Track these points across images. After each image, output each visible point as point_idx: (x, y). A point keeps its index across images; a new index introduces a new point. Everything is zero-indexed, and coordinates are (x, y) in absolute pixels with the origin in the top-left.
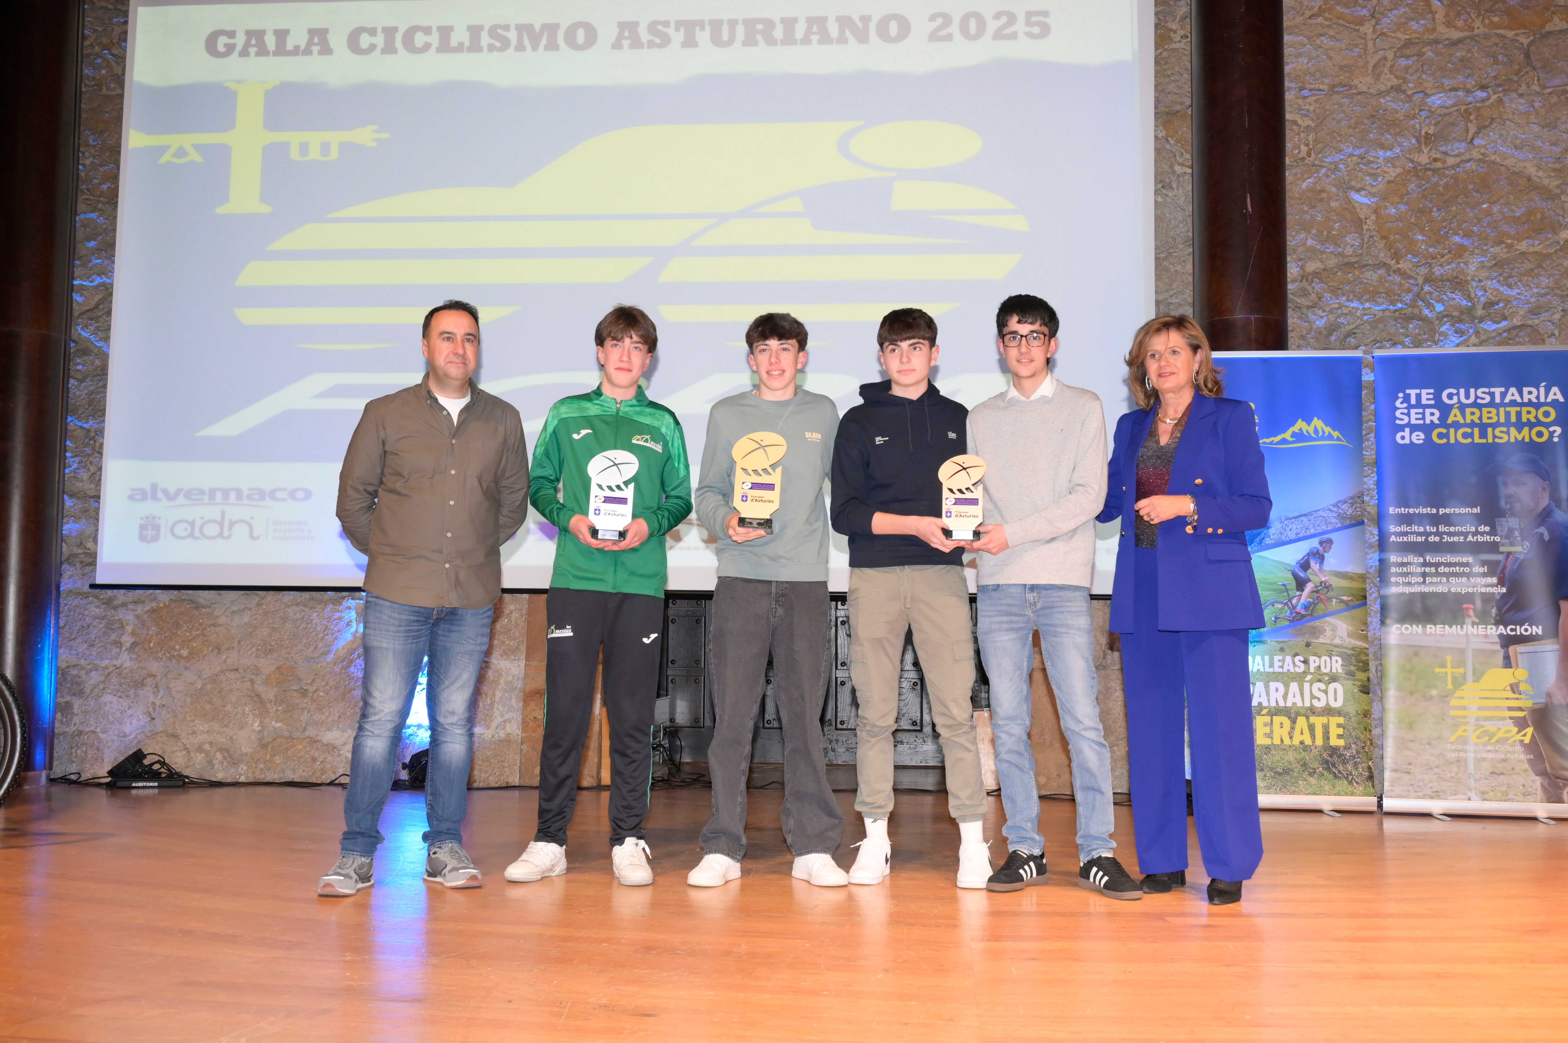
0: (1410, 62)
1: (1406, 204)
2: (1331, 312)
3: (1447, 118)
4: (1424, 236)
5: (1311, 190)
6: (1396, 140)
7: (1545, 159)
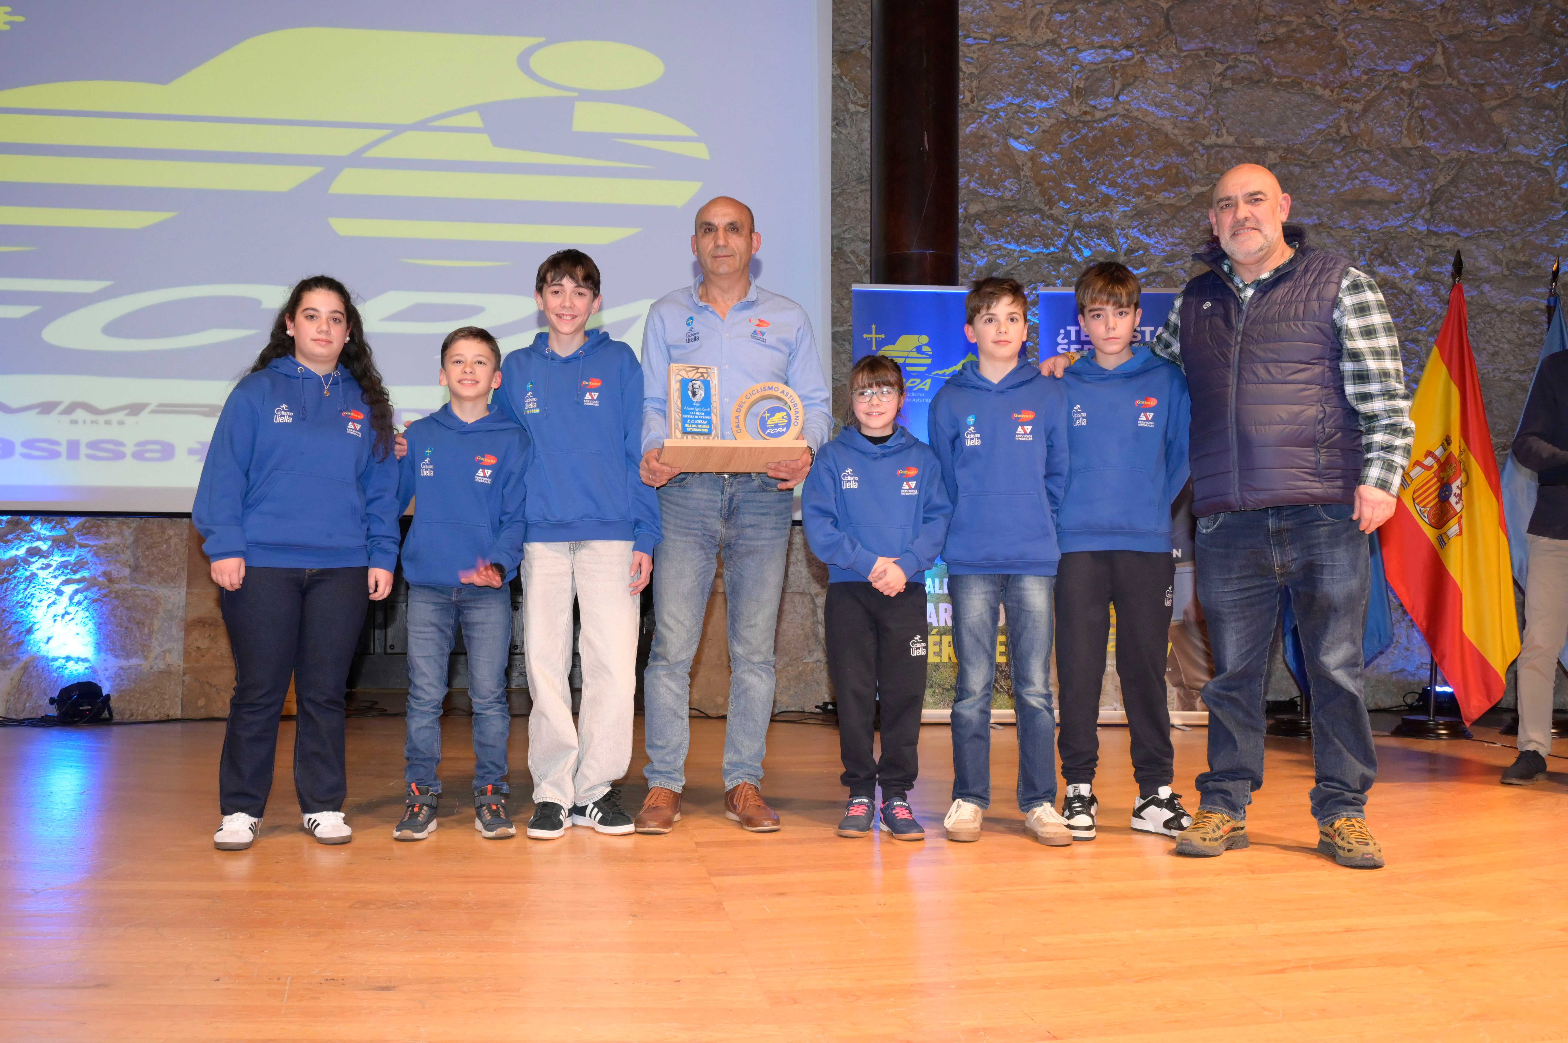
0: (1064, 18)
1: (1058, 153)
2: (990, 253)
3: (1096, 73)
4: (1074, 184)
5: (974, 135)
6: (1050, 91)
7: (1180, 118)
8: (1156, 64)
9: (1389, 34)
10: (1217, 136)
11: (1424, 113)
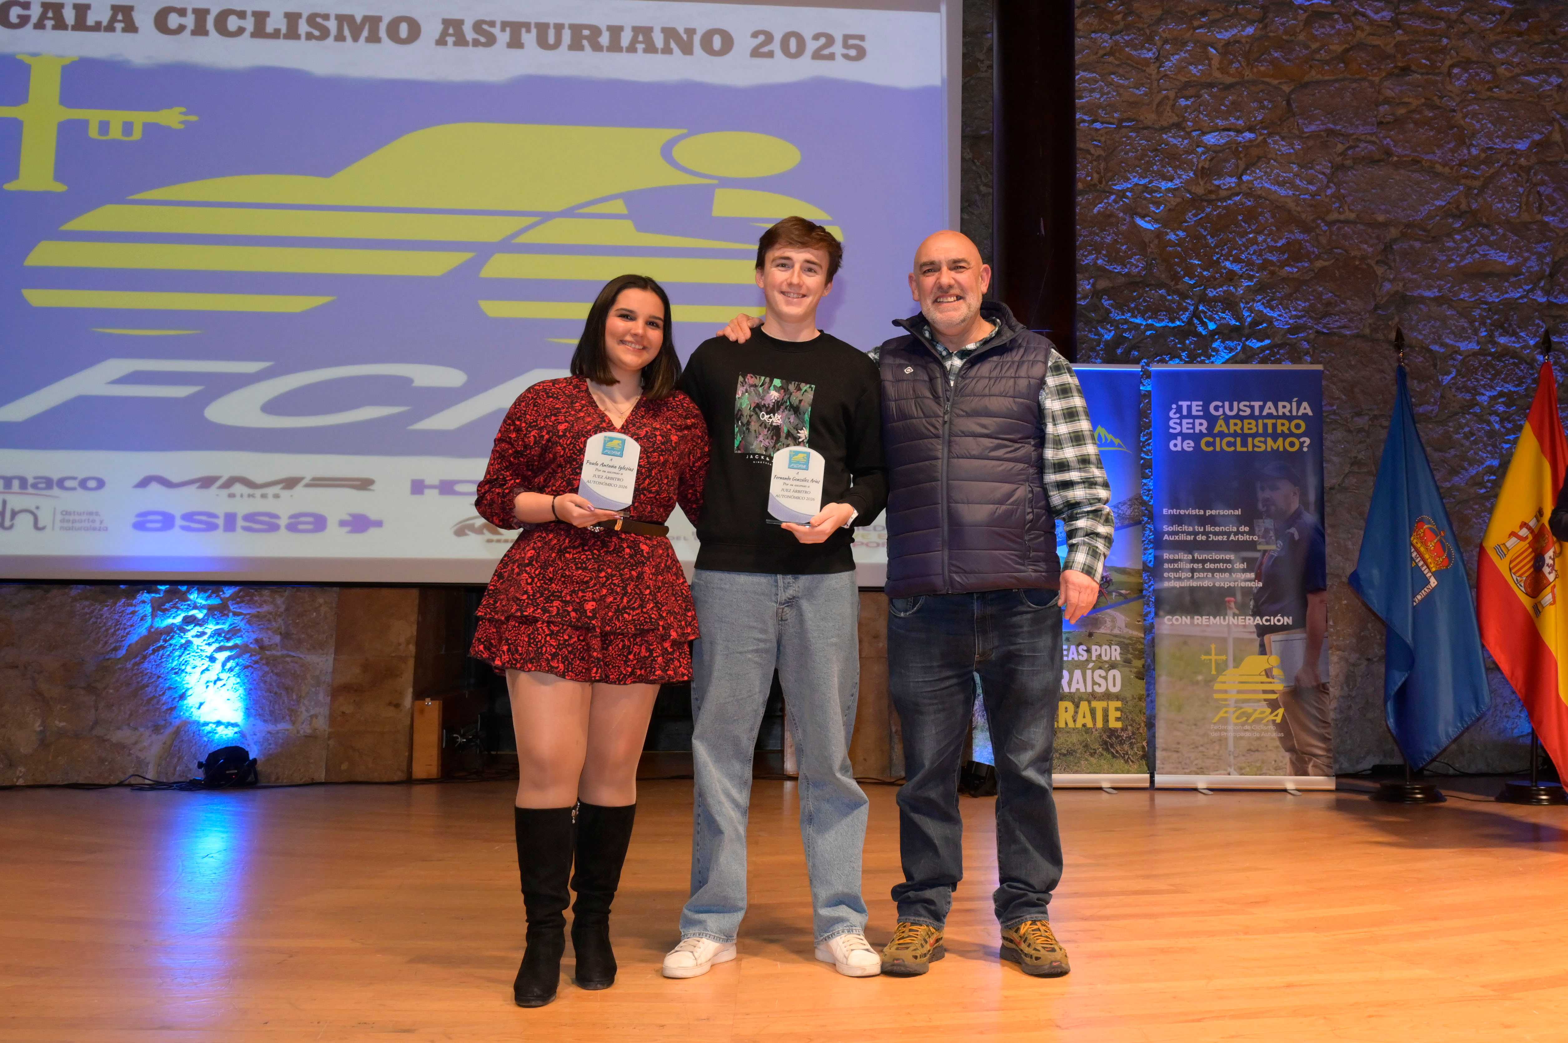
0: (1189, 102)
1: (1184, 230)
2: (1117, 326)
3: (1220, 155)
4: (1199, 260)
5: (1101, 214)
6: (1176, 172)
7: (1302, 197)
8: (1279, 145)
9: (1506, 114)
10: (1339, 212)
11: (1542, 189)
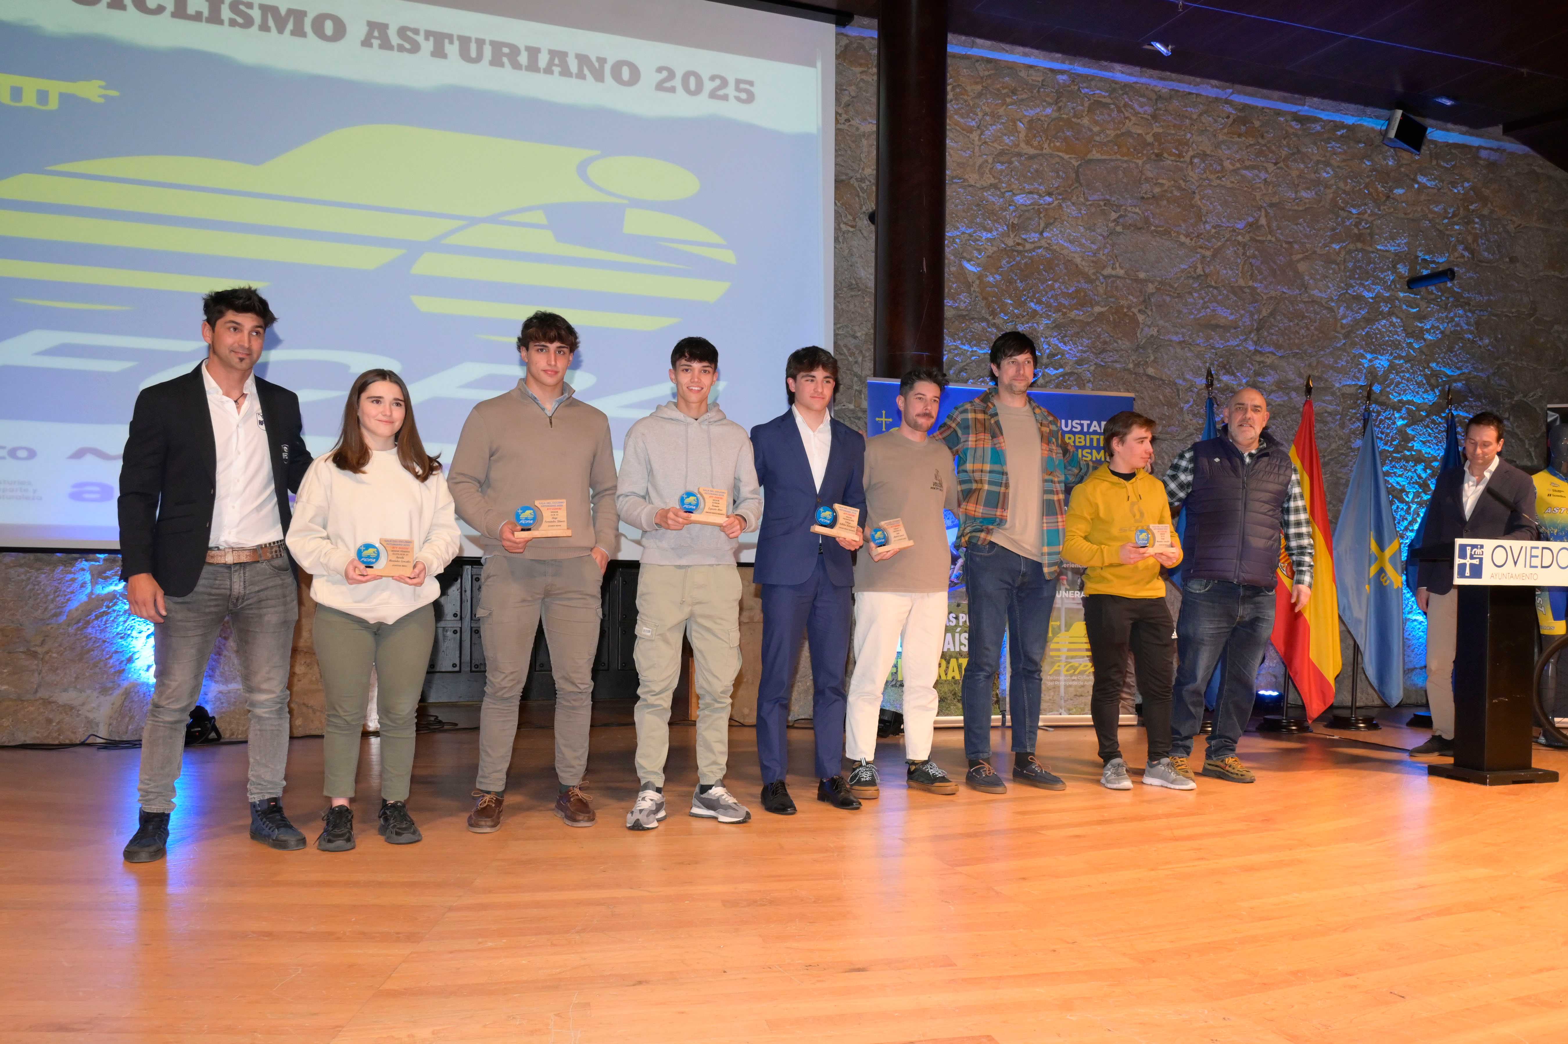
0: (1003, 167)
1: (1000, 274)
3: (1027, 213)
4: (1011, 300)
6: (994, 225)
7: (1087, 253)
8: (1070, 210)
9: (1230, 199)
10: (1113, 268)
11: (1253, 261)
